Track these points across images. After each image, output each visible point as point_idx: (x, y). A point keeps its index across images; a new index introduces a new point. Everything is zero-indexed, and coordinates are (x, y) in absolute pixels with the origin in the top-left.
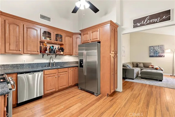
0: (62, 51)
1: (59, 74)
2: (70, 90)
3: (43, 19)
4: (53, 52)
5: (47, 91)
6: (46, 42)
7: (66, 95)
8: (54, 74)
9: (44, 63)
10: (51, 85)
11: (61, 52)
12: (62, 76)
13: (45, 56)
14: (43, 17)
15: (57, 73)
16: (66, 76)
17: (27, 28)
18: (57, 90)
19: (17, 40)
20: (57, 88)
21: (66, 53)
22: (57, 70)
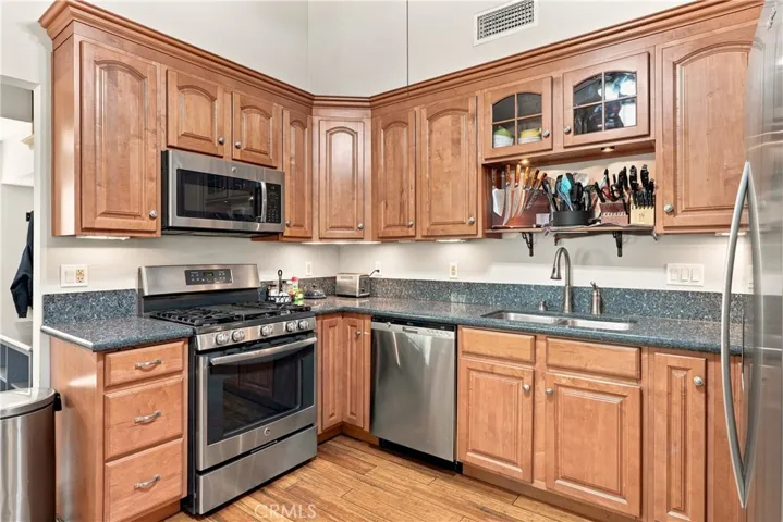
1: (551, 372)
3: (493, 37)
5: (473, 451)
6: (525, 161)
14: (491, 24)
15: (540, 363)
16: (621, 412)
17: (431, 119)
18: (539, 484)
19: (401, 183)
20: (539, 472)
21: (672, 212)
22: (541, 344)
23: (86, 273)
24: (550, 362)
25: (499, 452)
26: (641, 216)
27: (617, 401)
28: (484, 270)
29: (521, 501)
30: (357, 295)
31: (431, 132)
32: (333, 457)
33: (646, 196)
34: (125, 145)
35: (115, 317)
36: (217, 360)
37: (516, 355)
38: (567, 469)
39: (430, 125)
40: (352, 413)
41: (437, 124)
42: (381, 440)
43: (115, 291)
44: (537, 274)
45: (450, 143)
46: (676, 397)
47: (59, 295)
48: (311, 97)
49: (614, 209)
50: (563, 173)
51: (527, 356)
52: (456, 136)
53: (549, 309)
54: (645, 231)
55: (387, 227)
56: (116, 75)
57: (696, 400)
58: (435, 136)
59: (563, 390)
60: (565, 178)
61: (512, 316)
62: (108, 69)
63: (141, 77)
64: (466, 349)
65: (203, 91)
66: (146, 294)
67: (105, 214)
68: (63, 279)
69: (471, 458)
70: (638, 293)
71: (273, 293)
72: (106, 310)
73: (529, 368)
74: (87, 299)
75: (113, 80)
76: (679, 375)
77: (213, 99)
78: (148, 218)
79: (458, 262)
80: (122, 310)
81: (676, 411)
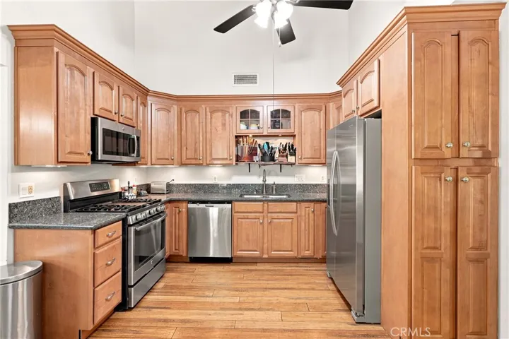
0: (291, 155)
1: (269, 215)
2: (302, 268)
3: (240, 85)
4: (267, 158)
5: (240, 251)
6: (251, 136)
7: (277, 277)
8: (258, 215)
9: (252, 185)
10: (248, 240)
11: (289, 157)
12: (280, 223)
13: (255, 167)
14: (240, 79)
15: (266, 212)
16: (292, 224)
17: (212, 112)
18: (265, 256)
19: (196, 139)
20: (265, 251)
21: (301, 159)
22: (266, 205)
23: (34, 188)
24: (270, 211)
25: (251, 249)
26: (291, 159)
27: (290, 220)
28: (230, 178)
29: (258, 264)
30: (165, 192)
31: (211, 118)
32: (172, 271)
33: (293, 153)
34: (78, 113)
35: (50, 214)
36: (139, 228)
37: (258, 210)
38: (275, 247)
39: (211, 115)
40: (176, 250)
41: (214, 115)
42: (190, 258)
43: (50, 199)
44: (255, 180)
45: (221, 124)
46: (307, 216)
47: (20, 203)
48: (148, 91)
49: (283, 156)
50: (265, 142)
51: (261, 210)
52: (224, 122)
53: (258, 193)
54: (292, 164)
55: (187, 159)
56: (74, 73)
57: (311, 215)
58: (214, 120)
59: (274, 220)
60: (266, 144)
61: (245, 196)
62: (70, 69)
63: (84, 75)
64: (236, 211)
65: (109, 85)
66: (72, 198)
67: (70, 153)
68: (21, 193)
69: (239, 253)
70: (287, 185)
71: (127, 194)
72: (45, 210)
73: (261, 215)
74: (36, 204)
75: (72, 76)
76: (307, 209)
77: (112, 89)
78: (86, 155)
79: (217, 175)
80: (54, 210)
81: (307, 220)
